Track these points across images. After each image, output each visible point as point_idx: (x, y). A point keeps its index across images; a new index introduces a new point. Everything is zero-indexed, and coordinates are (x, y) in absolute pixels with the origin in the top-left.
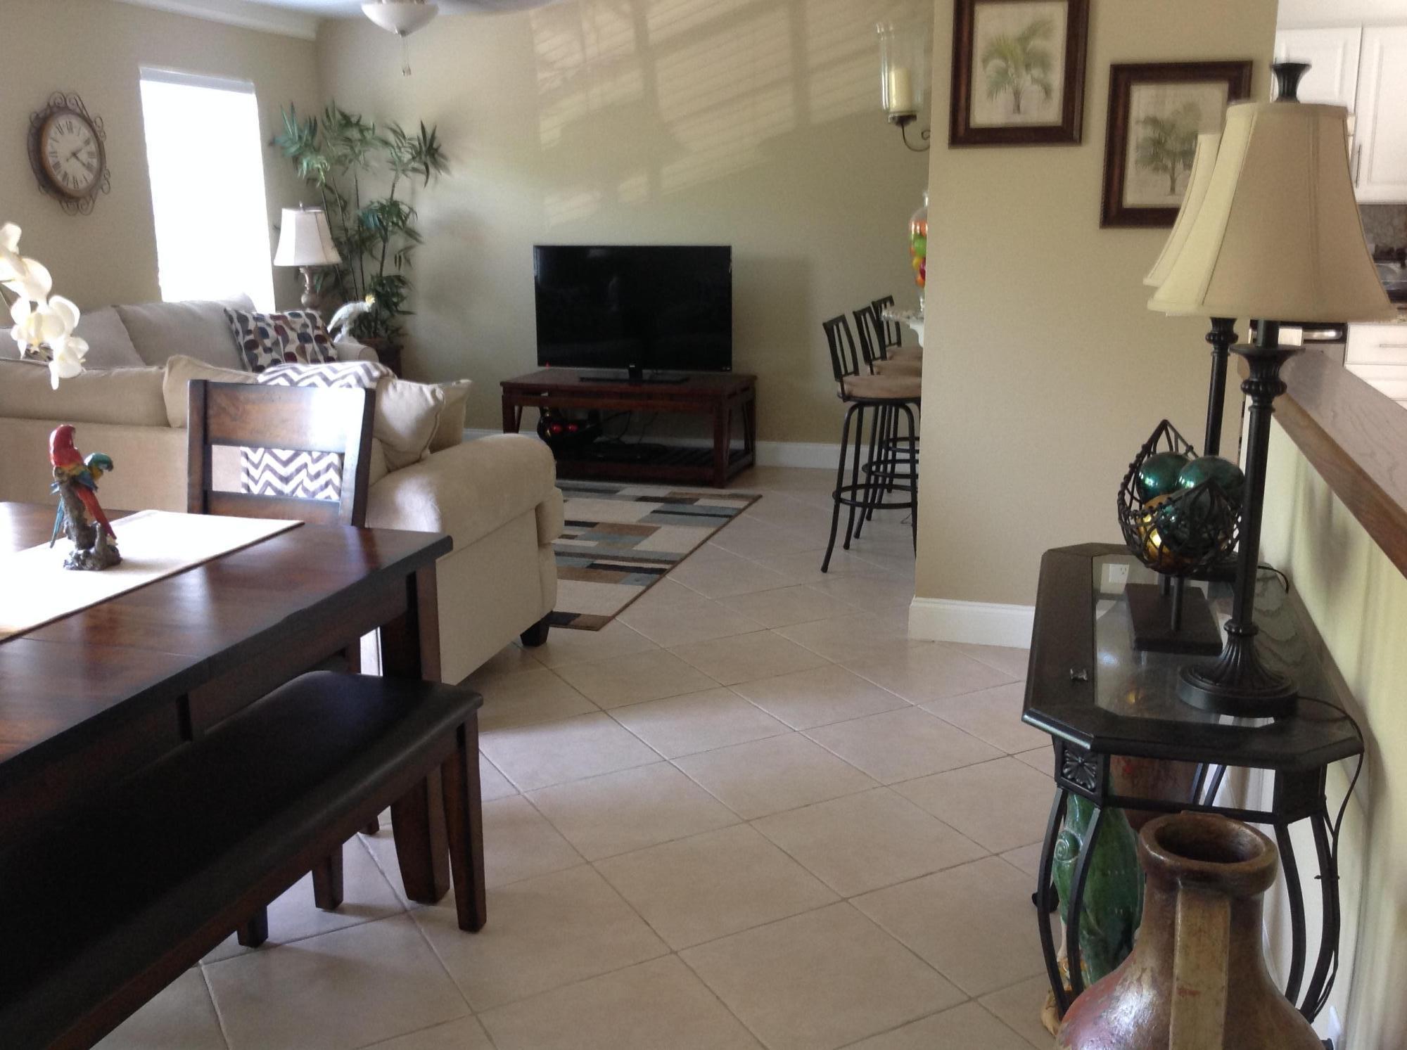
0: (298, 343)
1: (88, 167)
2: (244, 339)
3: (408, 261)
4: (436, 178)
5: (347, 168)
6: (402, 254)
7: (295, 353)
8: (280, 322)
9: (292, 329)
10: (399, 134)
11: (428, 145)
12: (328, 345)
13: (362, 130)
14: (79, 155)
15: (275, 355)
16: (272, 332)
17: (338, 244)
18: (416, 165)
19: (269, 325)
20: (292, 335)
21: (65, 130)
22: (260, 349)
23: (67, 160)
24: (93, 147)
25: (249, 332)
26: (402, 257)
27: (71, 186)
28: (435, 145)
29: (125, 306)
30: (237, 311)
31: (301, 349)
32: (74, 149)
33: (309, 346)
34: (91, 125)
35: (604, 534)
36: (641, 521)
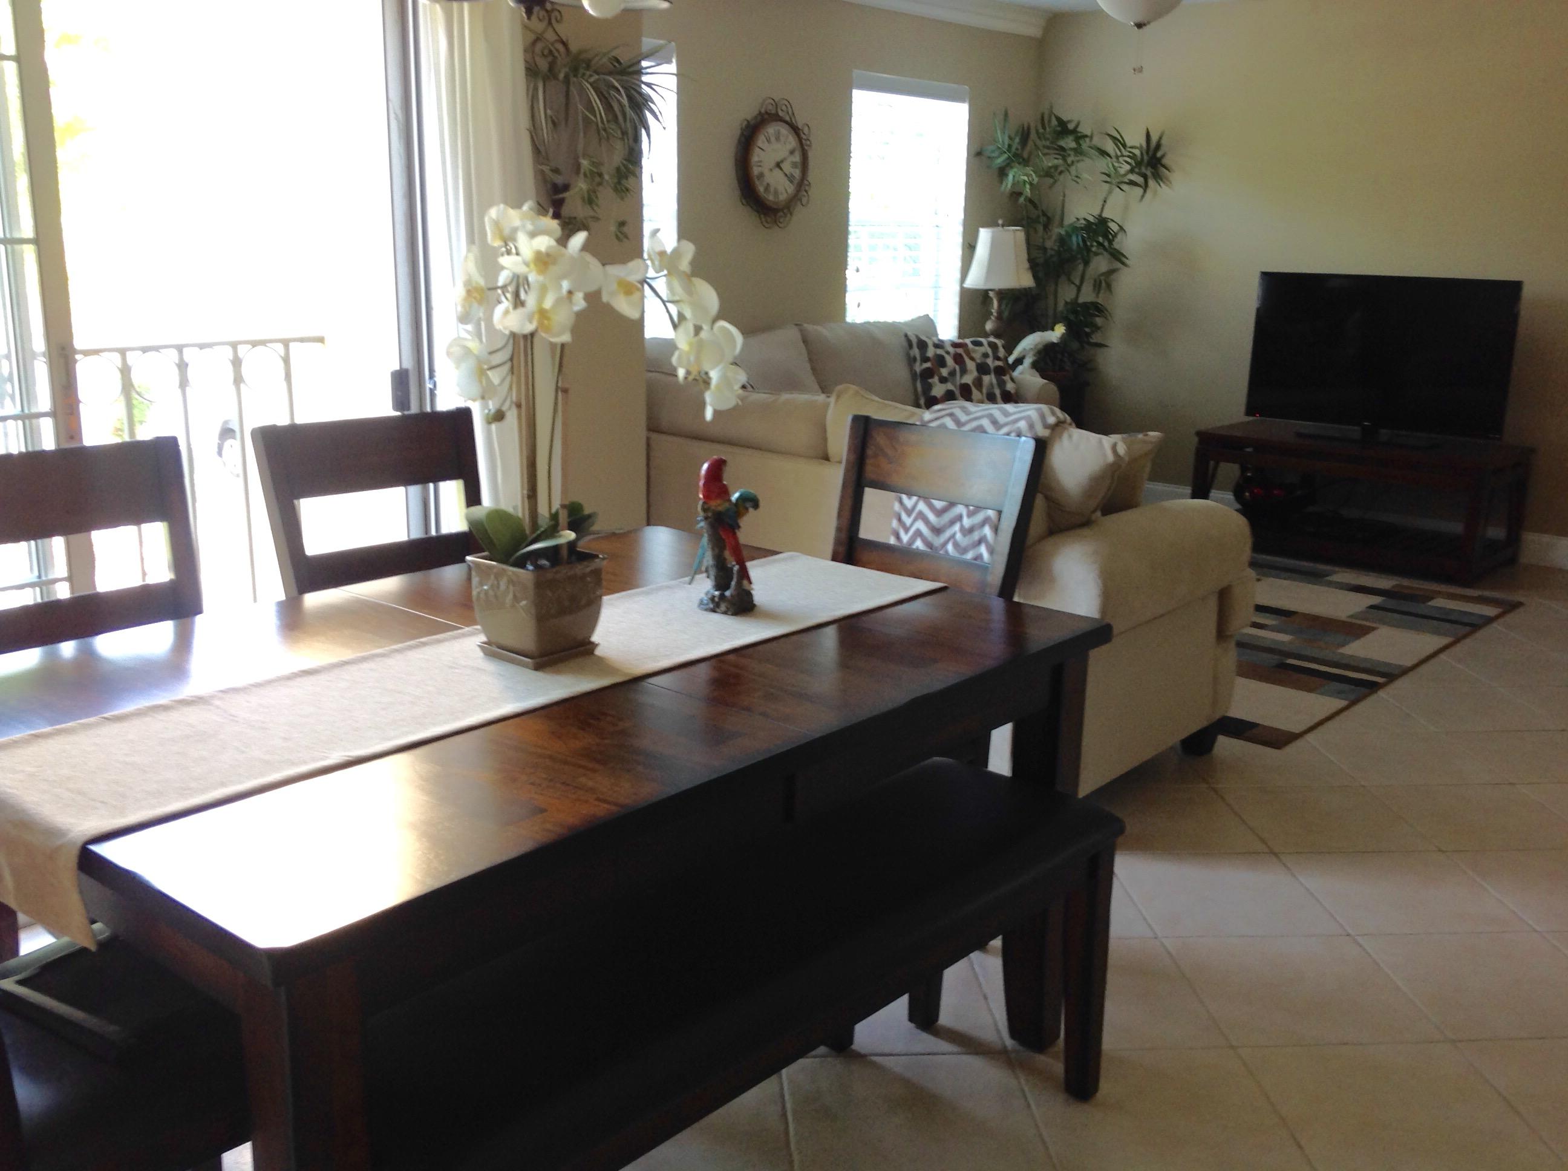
0: (975, 374)
1: (790, 178)
2: (921, 365)
3: (1109, 286)
4: (1155, 192)
5: (1055, 181)
6: (1102, 278)
7: (971, 385)
8: (960, 351)
9: (972, 359)
10: (1119, 142)
11: (1151, 155)
12: (1007, 378)
13: (1079, 137)
14: (782, 166)
15: (949, 386)
16: (949, 361)
17: (1034, 265)
18: (1133, 177)
19: (948, 353)
20: (971, 365)
21: (773, 139)
22: (936, 379)
23: (771, 170)
24: (797, 158)
25: (925, 359)
26: (1103, 283)
27: (771, 198)
28: (1159, 154)
29: (805, 325)
30: (917, 337)
31: (978, 383)
32: (779, 159)
33: (986, 379)
34: (798, 134)
35: (1301, 627)
36: (1354, 617)
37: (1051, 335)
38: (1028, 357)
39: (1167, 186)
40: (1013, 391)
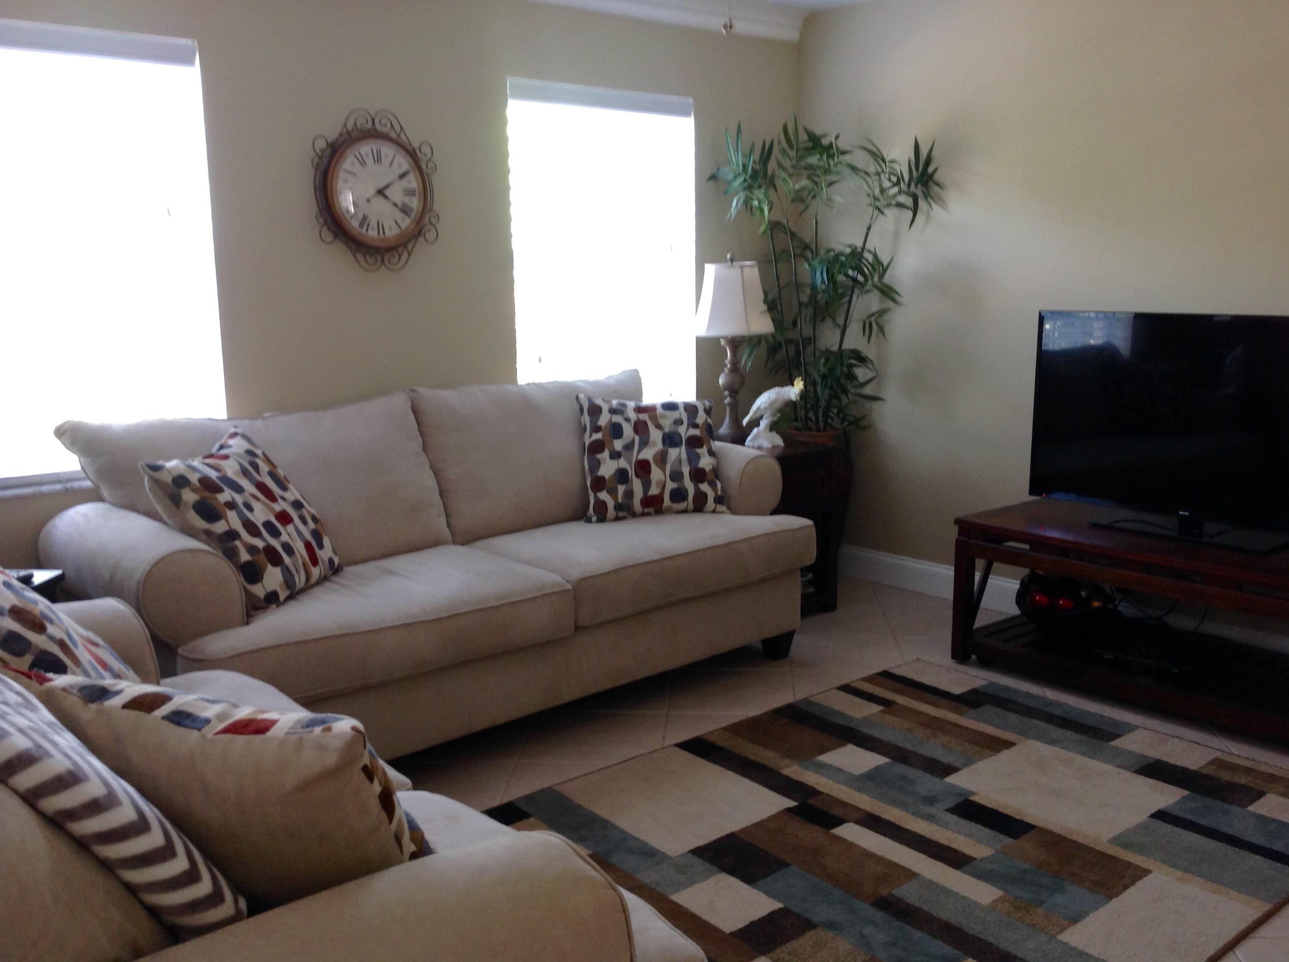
0: (660, 446)
1: (405, 210)
2: (590, 437)
3: (881, 329)
4: (928, 216)
6: (872, 319)
7: (651, 462)
8: (644, 417)
9: (659, 427)
10: (878, 157)
11: (920, 169)
12: (703, 451)
14: (388, 193)
15: (622, 463)
16: (628, 430)
17: (772, 306)
18: (902, 199)
19: (628, 420)
20: (656, 436)
21: (369, 161)
22: (606, 453)
23: (368, 200)
24: (413, 182)
25: (597, 429)
26: (874, 325)
27: (373, 233)
28: (930, 170)
29: (422, 391)
30: (590, 401)
31: (662, 458)
32: (381, 185)
33: (673, 453)
34: (412, 154)
35: (1026, 866)
36: (1121, 841)
37: (789, 391)
38: (764, 417)
39: (939, 205)
40: (708, 469)
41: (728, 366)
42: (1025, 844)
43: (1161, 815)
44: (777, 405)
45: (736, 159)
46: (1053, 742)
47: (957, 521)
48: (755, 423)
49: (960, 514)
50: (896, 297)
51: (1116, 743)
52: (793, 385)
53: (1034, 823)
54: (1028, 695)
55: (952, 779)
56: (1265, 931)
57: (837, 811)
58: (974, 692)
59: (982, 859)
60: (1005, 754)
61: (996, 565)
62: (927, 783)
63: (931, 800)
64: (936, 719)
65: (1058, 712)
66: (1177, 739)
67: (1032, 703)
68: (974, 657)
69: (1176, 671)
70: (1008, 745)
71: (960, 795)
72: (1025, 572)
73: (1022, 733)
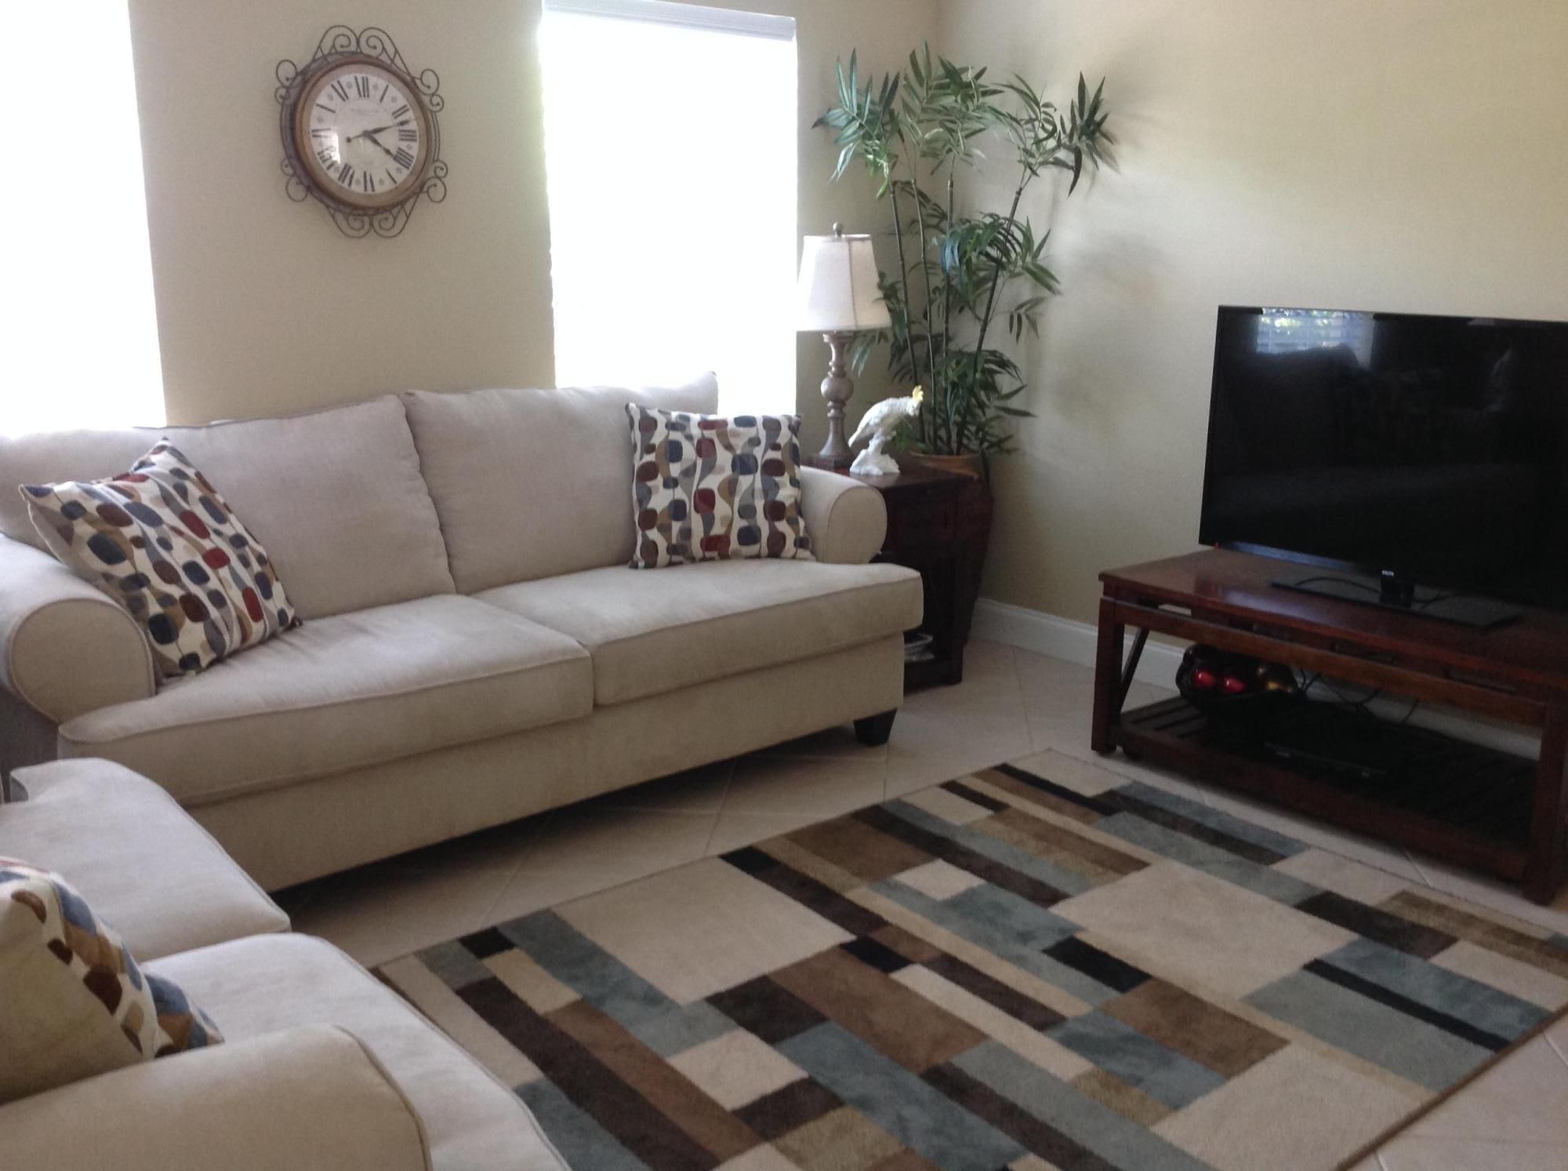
0: (728, 472)
1: (400, 157)
2: (641, 458)
3: (1033, 324)
4: (1094, 178)
5: (943, 163)
6: (1022, 311)
7: (716, 492)
8: (710, 434)
9: (729, 447)
10: (1031, 99)
11: (1085, 117)
12: (784, 479)
14: (379, 137)
15: (679, 493)
16: (689, 451)
17: (889, 293)
18: (1062, 154)
19: (689, 438)
20: (724, 458)
21: (353, 93)
22: (660, 480)
23: (353, 144)
24: (412, 123)
25: (650, 449)
26: (1024, 318)
27: (357, 188)
28: (1098, 117)
29: (421, 394)
30: (643, 411)
31: (730, 488)
32: (371, 127)
33: (745, 481)
34: (411, 85)
35: (1129, 1029)
36: (1259, 1000)
37: (906, 404)
38: (875, 436)
39: (1107, 163)
40: (788, 503)
41: (833, 369)
42: (1134, 1000)
43: (1318, 967)
44: (891, 420)
45: (850, 97)
46: (1198, 864)
47: (1103, 577)
48: (863, 443)
49: (1109, 567)
50: (1052, 283)
51: (1278, 867)
52: (911, 396)
53: (1149, 970)
54: (1179, 800)
55: (1059, 910)
56: (1421, 1128)
57: (903, 949)
58: (1111, 794)
59: (1077, 1019)
60: (1135, 879)
61: (1151, 633)
62: (1025, 912)
63: (1025, 937)
64: (1055, 829)
65: (1211, 823)
66: (1358, 865)
67: (1182, 811)
68: (1119, 749)
69: (1365, 774)
70: (1140, 865)
71: (1062, 931)
72: (1191, 643)
73: (1162, 851)
